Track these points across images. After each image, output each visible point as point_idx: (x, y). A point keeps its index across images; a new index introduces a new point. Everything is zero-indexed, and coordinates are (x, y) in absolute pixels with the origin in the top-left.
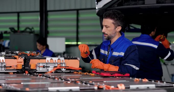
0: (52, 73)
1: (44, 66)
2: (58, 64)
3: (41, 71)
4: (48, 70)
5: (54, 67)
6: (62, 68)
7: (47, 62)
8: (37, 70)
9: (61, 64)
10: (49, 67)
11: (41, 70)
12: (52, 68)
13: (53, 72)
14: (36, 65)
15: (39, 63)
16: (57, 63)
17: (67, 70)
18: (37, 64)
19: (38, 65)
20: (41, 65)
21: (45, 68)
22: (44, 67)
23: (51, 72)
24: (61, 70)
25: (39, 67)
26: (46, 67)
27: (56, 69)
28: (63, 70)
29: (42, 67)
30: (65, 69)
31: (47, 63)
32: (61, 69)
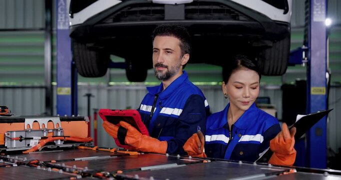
0: (38, 150)
1: (21, 137)
2: (49, 132)
3: (15, 148)
4: (29, 145)
5: (42, 138)
6: (57, 140)
7: (26, 128)
8: (6, 147)
9: (55, 132)
10: (32, 138)
11: (15, 146)
12: (38, 141)
13: (40, 148)
14: (5, 135)
15: (11, 132)
16: (47, 130)
17: (66, 142)
18: (6, 133)
19: (9, 136)
20: (14, 135)
21: (24, 141)
22: (21, 139)
23: (36, 149)
24: (54, 144)
25: (12, 139)
26: (26, 139)
27: (45, 141)
28: (59, 142)
29: (16, 139)
30: (63, 142)
31: (26, 131)
32: (55, 142)
